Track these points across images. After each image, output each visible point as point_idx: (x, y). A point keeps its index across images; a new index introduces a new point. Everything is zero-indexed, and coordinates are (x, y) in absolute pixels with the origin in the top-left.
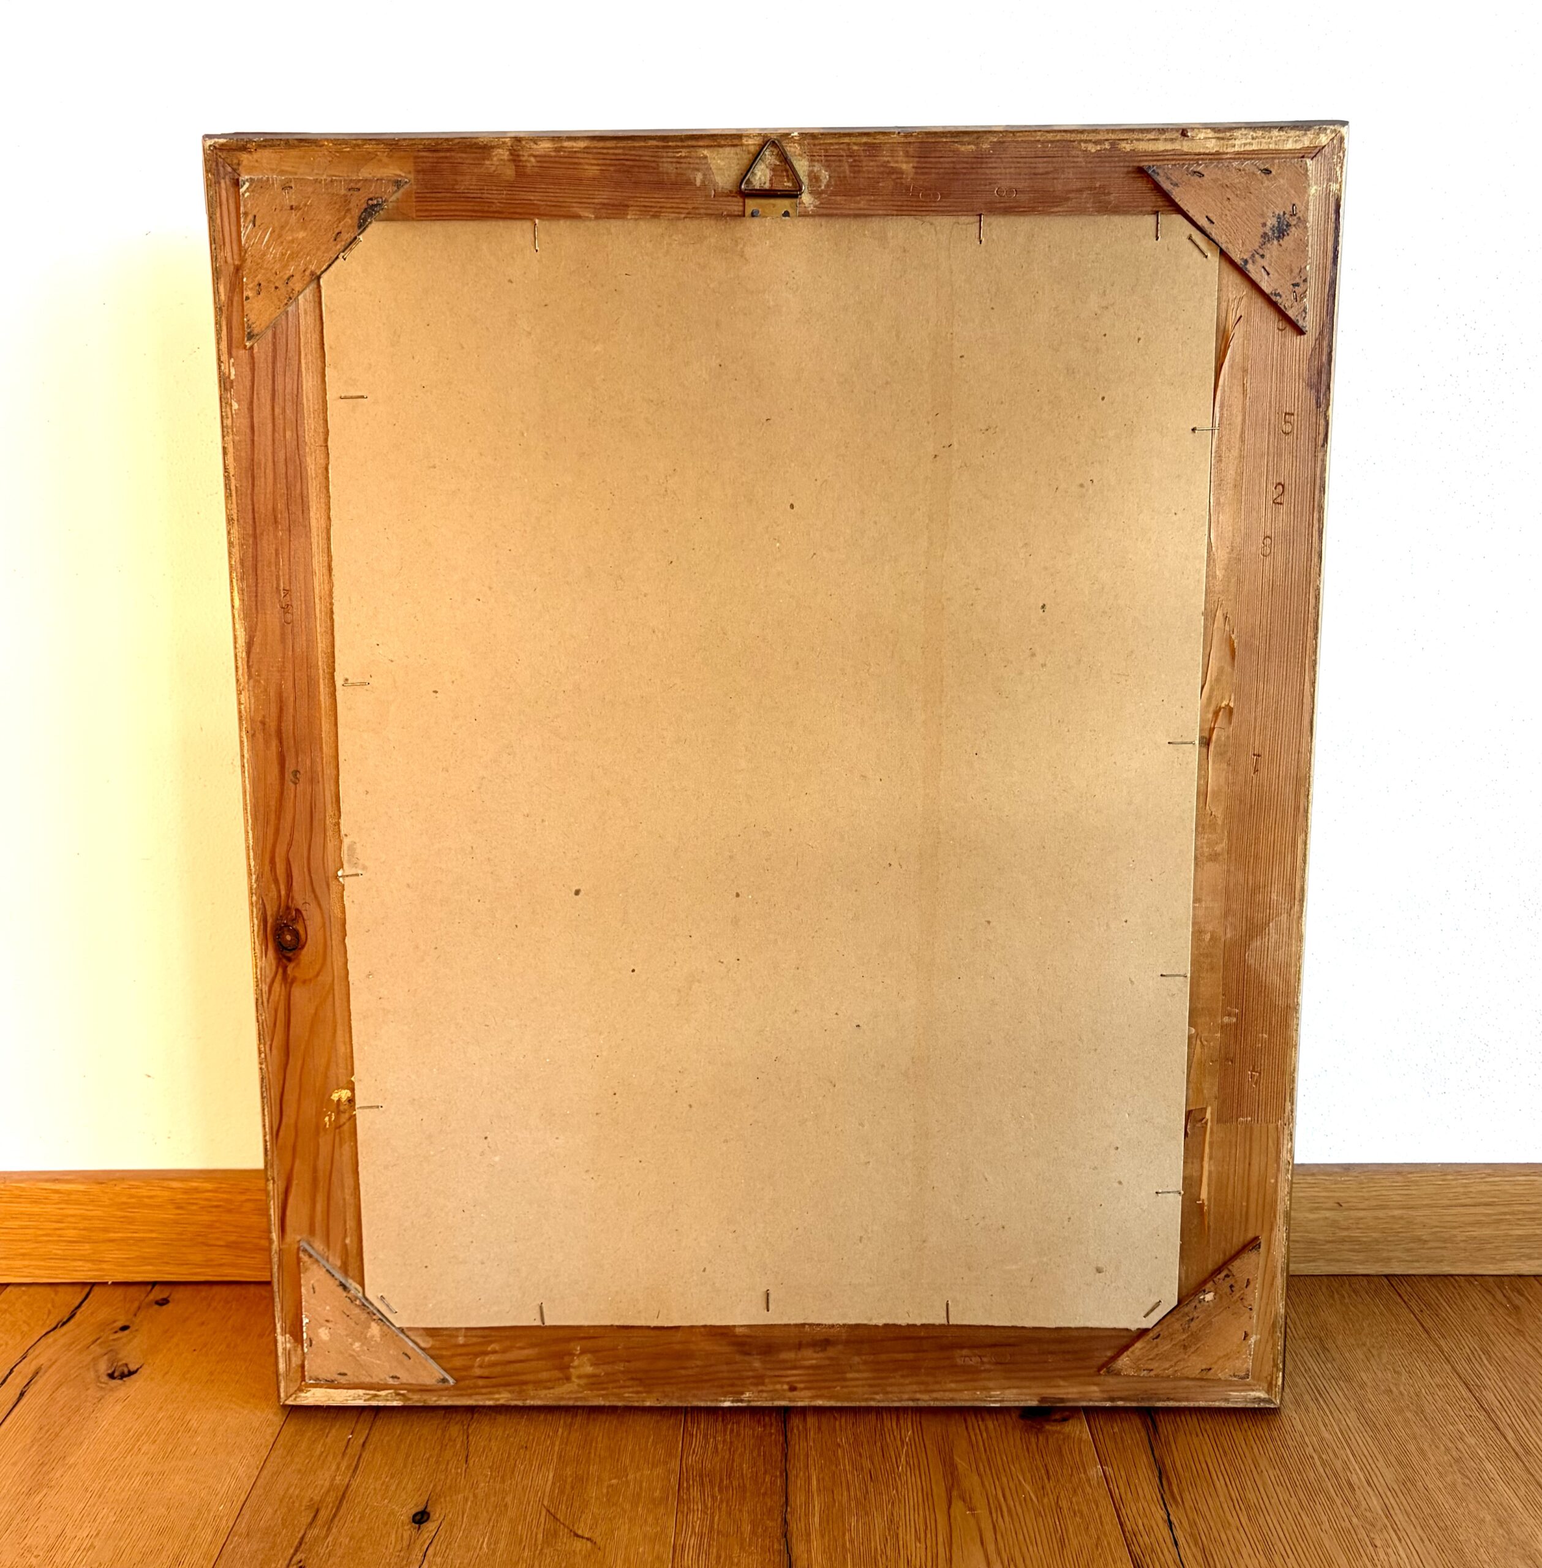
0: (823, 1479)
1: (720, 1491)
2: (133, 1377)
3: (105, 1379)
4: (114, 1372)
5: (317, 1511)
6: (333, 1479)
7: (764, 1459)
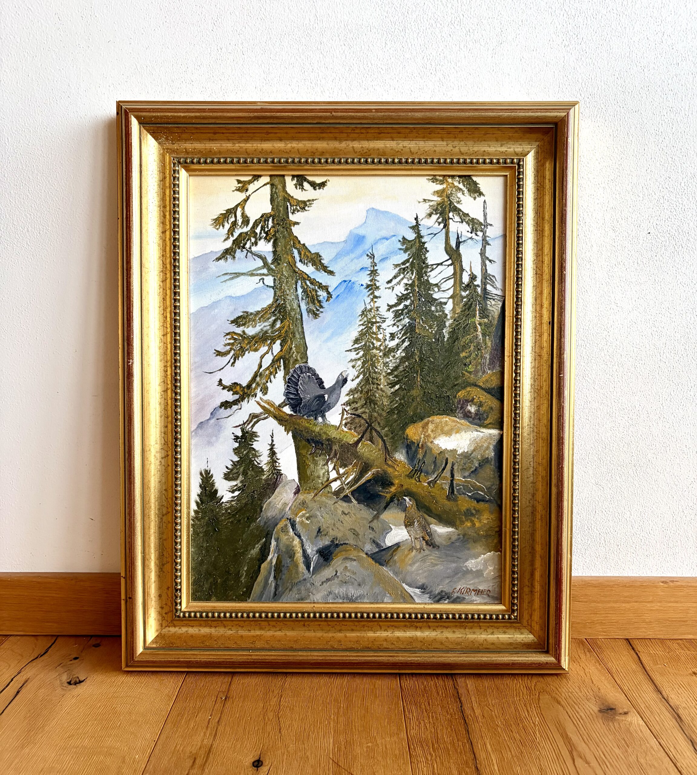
0: (494, 744)
1: (434, 752)
2: (82, 684)
3: (66, 684)
4: (71, 681)
5: (195, 759)
6: (203, 741)
7: (455, 733)
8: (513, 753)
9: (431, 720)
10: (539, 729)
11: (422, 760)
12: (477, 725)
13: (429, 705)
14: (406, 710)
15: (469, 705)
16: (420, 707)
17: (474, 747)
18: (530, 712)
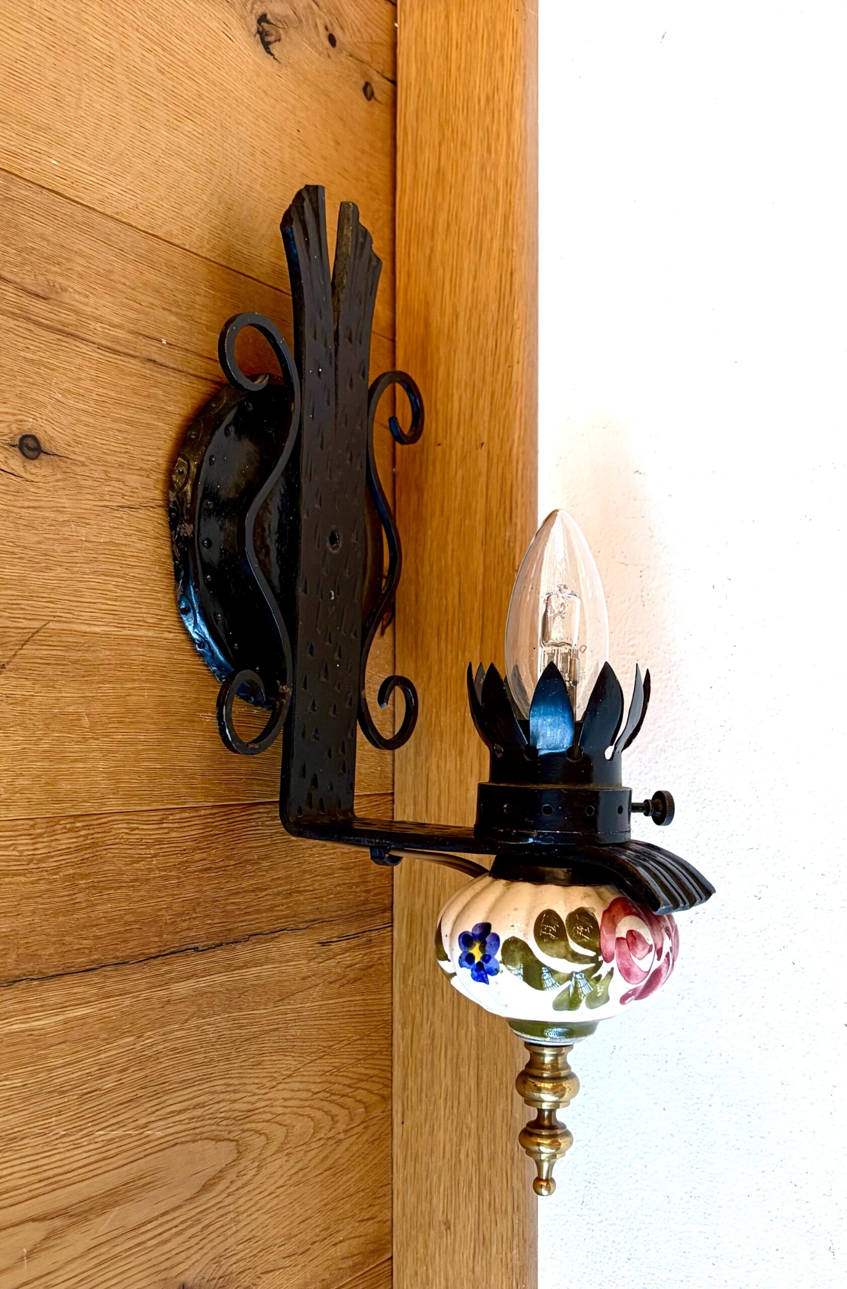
0: (85, 1024)
1: (67, 878)
2: (261, 48)
3: (259, 11)
4: (269, 22)
5: (46, 299)
6: (96, 320)
7: (119, 932)
8: (61, 1071)
9: (157, 873)
10: (130, 1136)
11: (39, 846)
12: (143, 984)
13: (199, 871)
14: (187, 815)
15: (199, 967)
16: (194, 850)
17: (76, 977)
18: (178, 1118)
